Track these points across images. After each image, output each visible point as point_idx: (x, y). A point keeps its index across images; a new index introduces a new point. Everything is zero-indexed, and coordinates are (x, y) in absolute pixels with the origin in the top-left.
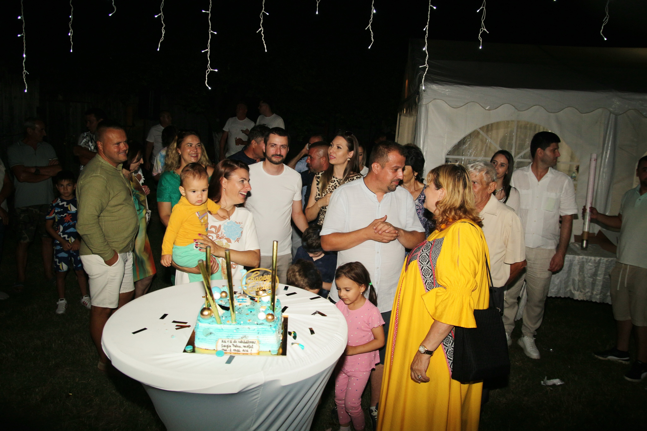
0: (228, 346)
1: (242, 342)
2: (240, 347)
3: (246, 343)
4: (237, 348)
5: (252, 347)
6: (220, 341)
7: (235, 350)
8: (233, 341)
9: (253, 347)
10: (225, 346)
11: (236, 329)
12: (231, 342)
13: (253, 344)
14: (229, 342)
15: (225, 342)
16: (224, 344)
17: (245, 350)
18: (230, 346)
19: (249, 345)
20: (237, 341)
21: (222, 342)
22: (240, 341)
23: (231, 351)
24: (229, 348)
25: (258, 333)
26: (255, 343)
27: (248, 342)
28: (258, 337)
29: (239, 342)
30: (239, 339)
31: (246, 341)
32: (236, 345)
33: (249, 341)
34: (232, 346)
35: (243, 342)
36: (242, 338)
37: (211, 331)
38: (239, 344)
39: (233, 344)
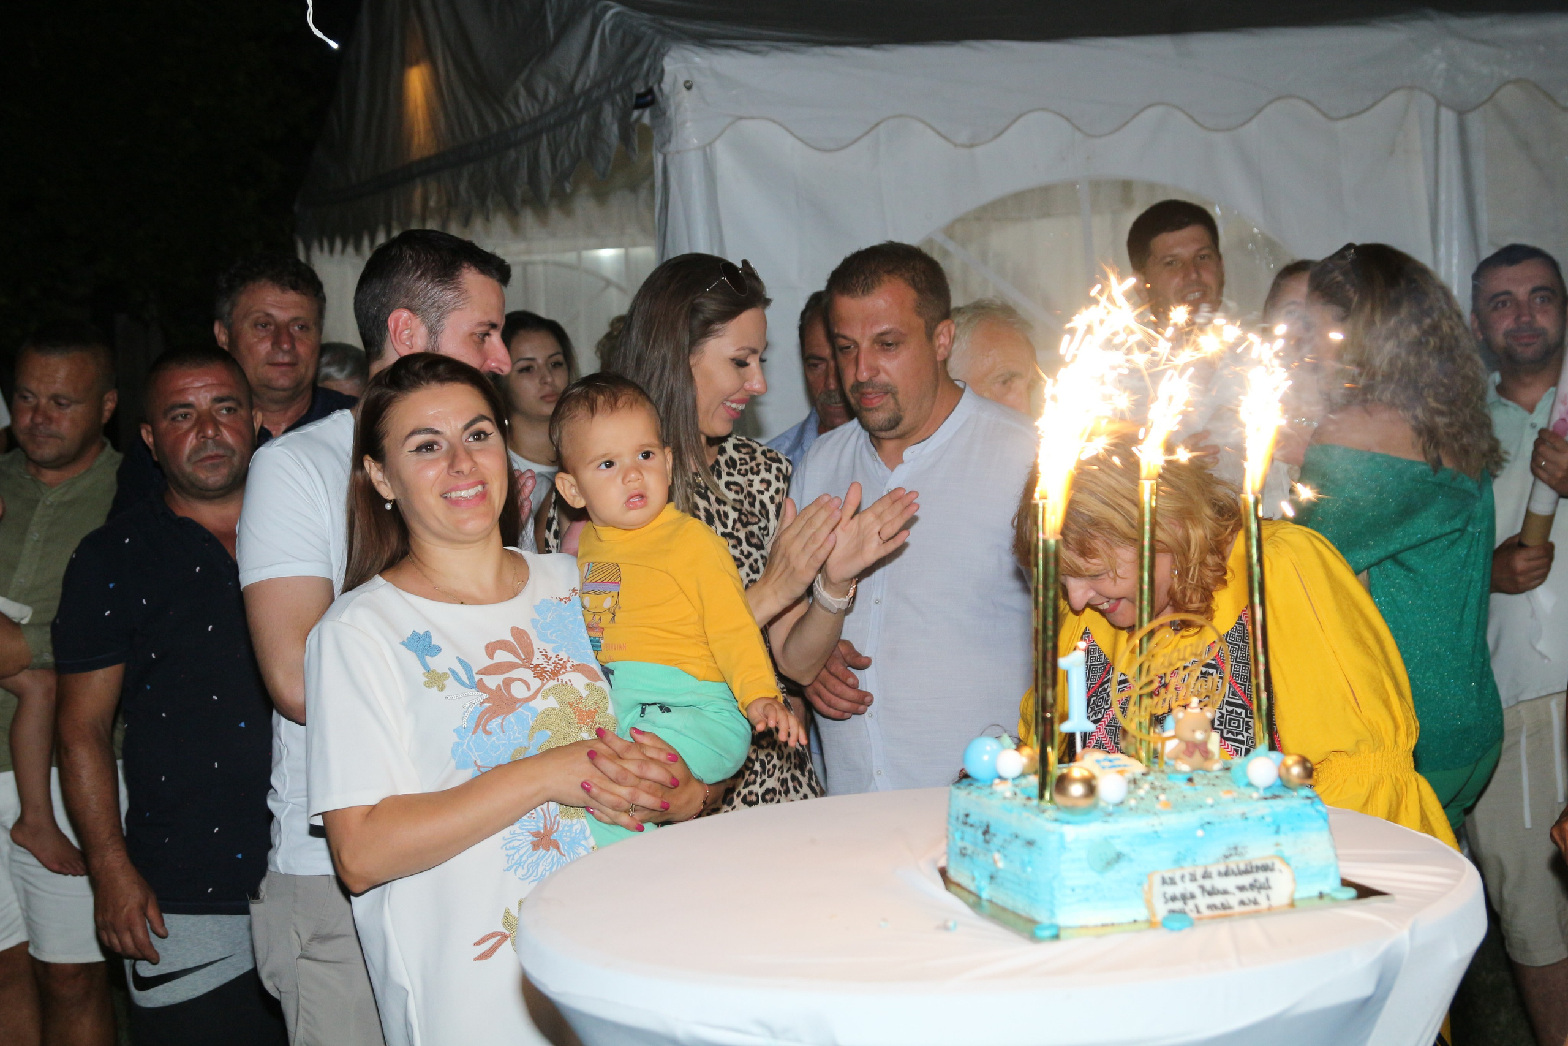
0: (1184, 898)
1: (1230, 872)
2: (1225, 892)
3: (1246, 872)
4: (1217, 900)
5: (1266, 886)
6: (1157, 880)
7: (1211, 907)
8: (1199, 873)
9: (1271, 883)
10: (1174, 899)
11: (1202, 826)
12: (1193, 879)
13: (1269, 874)
14: (1188, 878)
15: (1173, 882)
16: (1171, 890)
17: (1246, 901)
18: (1193, 897)
19: (1255, 881)
20: (1214, 870)
21: (1164, 882)
22: (1223, 869)
23: (1198, 912)
24: (1191, 904)
25: (1277, 831)
26: (1272, 870)
27: (1249, 868)
28: (1277, 845)
29: (1220, 874)
30: (1218, 862)
31: (1242, 867)
32: (1213, 888)
33: (1254, 864)
34: (1198, 892)
35: (1234, 873)
36: (1226, 857)
37: (1119, 846)
38: (1220, 883)
39: (1202, 888)
